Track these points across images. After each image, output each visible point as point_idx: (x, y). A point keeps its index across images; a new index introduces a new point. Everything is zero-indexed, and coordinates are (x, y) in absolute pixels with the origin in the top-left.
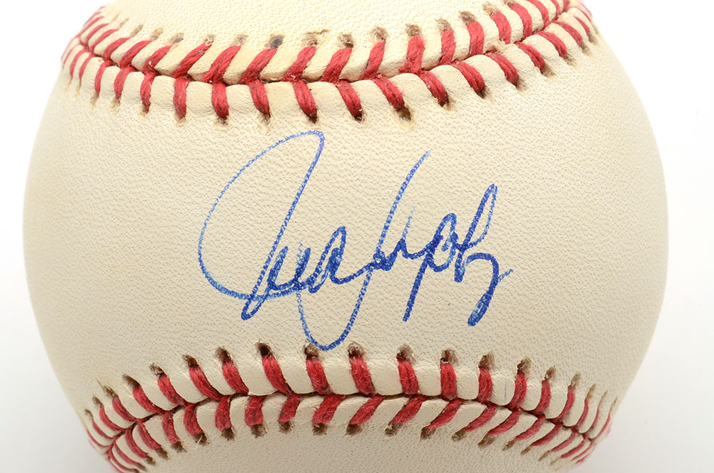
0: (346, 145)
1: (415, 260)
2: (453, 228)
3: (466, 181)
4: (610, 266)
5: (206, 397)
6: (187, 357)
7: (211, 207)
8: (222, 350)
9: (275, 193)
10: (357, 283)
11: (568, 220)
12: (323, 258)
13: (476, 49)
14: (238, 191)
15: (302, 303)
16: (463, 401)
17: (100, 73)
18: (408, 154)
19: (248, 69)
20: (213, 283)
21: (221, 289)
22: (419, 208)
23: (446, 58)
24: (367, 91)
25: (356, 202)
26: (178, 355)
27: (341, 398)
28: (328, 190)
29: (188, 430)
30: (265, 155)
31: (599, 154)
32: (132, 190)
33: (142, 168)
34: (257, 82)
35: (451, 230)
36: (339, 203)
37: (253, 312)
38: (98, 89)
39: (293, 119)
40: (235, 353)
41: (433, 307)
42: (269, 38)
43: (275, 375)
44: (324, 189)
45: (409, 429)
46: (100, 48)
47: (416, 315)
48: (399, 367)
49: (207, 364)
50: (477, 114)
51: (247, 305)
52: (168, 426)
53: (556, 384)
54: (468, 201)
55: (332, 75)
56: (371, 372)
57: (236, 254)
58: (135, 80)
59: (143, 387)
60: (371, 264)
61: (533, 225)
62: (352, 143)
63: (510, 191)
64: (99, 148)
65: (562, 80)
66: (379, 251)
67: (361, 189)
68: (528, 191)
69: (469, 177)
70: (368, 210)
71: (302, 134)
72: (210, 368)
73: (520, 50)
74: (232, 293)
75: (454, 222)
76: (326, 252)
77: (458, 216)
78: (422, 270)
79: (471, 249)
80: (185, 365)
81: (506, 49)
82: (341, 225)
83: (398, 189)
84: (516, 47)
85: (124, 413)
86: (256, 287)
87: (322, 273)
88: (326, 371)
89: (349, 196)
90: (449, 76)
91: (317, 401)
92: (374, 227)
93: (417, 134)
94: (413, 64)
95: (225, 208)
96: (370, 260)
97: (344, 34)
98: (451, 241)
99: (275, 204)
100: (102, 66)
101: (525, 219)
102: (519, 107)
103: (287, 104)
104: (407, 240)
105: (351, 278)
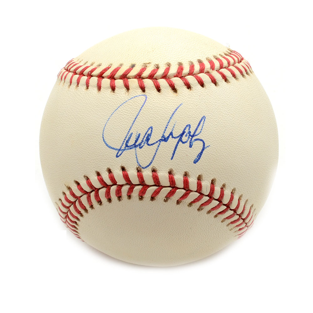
0: (154, 100)
1: (176, 139)
2: (189, 129)
3: (194, 114)
4: (247, 150)
5: (102, 186)
6: (97, 172)
7: (108, 119)
8: (109, 169)
9: (130, 115)
10: (156, 146)
11: (231, 131)
12: (144, 137)
13: (202, 71)
14: (117, 114)
15: (137, 152)
16: (191, 191)
17: (72, 77)
18: (175, 104)
19: (123, 74)
20: (107, 145)
21: (110, 147)
22: (178, 121)
23: (191, 73)
24: (163, 83)
25: (156, 118)
26: (94, 171)
27: (149, 186)
28: (147, 114)
29: (95, 199)
30: (127, 102)
31: (245, 111)
32: (81, 115)
33: (85, 107)
34: (126, 79)
35: (189, 130)
36: (151, 119)
37: (120, 155)
38: (71, 82)
39: (137, 91)
40: (113, 169)
41: (182, 156)
42: (130, 65)
43: (126, 177)
44: (146, 114)
45: (172, 200)
46: (72, 69)
47: (175, 158)
48: (169, 176)
49: (103, 174)
50: (200, 92)
51: (118, 152)
52: (89, 198)
53: (226, 190)
54: (195, 121)
55: (151, 77)
56: (159, 177)
57: (115, 135)
58: (84, 79)
59: (81, 184)
60: (161, 140)
61: (218, 131)
62: (156, 99)
63: (210, 119)
64: (70, 101)
65: (233, 85)
66: (163, 135)
67: (158, 114)
68: (217, 119)
69: (196, 113)
70: (160, 121)
71: (140, 95)
72: (104, 175)
73: (218, 73)
74: (113, 148)
75: (190, 127)
76: (146, 135)
77: (191, 125)
78: (178, 143)
79: (195, 137)
80: (96, 174)
81: (212, 72)
82: (151, 126)
83: (171, 115)
84: (216, 72)
85: (73, 195)
86: (121, 146)
87: (144, 142)
88: (144, 176)
89: (154, 116)
90: (191, 79)
91: (140, 187)
92: (162, 127)
93: (179, 98)
94: (179, 74)
95: (112, 120)
96: (160, 138)
97: (156, 64)
98: (189, 133)
99: (129, 118)
100: (73, 75)
101: (215, 129)
102: (215, 91)
103: (135, 86)
104: (173, 132)
105: (154, 144)
